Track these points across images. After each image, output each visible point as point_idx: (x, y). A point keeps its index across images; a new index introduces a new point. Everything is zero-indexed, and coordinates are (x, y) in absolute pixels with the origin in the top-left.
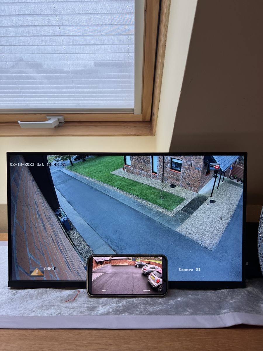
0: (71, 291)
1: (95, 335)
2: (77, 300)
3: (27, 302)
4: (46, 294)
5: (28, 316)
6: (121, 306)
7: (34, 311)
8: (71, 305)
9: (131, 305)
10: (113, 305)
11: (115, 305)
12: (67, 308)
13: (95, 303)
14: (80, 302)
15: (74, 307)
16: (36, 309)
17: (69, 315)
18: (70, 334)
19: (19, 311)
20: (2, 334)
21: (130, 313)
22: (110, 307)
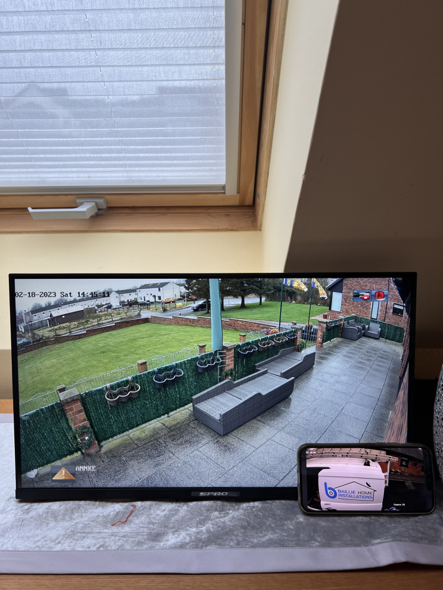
0: (122, 506)
1: (162, 584)
2: (131, 522)
3: (47, 526)
4: (79, 511)
5: (50, 552)
6: (204, 531)
7: (59, 543)
8: (120, 530)
9: (221, 530)
10: (191, 529)
11: (194, 530)
12: (114, 536)
13: (161, 527)
14: (136, 524)
15: (126, 534)
16: (63, 539)
17: (118, 548)
18: (120, 583)
19: (35, 542)
20: (7, 583)
21: (220, 544)
22: (187, 535)
